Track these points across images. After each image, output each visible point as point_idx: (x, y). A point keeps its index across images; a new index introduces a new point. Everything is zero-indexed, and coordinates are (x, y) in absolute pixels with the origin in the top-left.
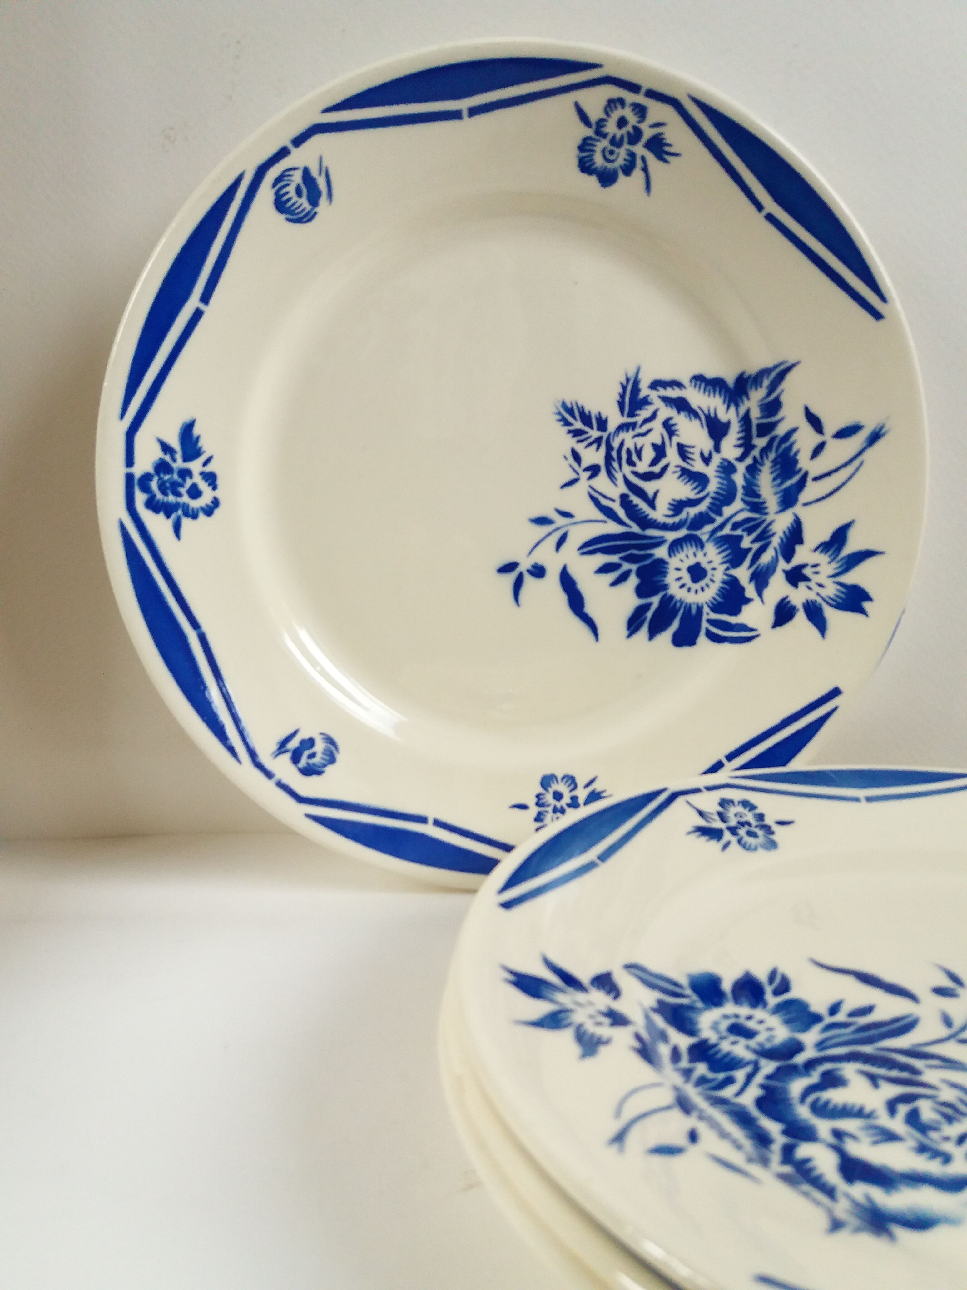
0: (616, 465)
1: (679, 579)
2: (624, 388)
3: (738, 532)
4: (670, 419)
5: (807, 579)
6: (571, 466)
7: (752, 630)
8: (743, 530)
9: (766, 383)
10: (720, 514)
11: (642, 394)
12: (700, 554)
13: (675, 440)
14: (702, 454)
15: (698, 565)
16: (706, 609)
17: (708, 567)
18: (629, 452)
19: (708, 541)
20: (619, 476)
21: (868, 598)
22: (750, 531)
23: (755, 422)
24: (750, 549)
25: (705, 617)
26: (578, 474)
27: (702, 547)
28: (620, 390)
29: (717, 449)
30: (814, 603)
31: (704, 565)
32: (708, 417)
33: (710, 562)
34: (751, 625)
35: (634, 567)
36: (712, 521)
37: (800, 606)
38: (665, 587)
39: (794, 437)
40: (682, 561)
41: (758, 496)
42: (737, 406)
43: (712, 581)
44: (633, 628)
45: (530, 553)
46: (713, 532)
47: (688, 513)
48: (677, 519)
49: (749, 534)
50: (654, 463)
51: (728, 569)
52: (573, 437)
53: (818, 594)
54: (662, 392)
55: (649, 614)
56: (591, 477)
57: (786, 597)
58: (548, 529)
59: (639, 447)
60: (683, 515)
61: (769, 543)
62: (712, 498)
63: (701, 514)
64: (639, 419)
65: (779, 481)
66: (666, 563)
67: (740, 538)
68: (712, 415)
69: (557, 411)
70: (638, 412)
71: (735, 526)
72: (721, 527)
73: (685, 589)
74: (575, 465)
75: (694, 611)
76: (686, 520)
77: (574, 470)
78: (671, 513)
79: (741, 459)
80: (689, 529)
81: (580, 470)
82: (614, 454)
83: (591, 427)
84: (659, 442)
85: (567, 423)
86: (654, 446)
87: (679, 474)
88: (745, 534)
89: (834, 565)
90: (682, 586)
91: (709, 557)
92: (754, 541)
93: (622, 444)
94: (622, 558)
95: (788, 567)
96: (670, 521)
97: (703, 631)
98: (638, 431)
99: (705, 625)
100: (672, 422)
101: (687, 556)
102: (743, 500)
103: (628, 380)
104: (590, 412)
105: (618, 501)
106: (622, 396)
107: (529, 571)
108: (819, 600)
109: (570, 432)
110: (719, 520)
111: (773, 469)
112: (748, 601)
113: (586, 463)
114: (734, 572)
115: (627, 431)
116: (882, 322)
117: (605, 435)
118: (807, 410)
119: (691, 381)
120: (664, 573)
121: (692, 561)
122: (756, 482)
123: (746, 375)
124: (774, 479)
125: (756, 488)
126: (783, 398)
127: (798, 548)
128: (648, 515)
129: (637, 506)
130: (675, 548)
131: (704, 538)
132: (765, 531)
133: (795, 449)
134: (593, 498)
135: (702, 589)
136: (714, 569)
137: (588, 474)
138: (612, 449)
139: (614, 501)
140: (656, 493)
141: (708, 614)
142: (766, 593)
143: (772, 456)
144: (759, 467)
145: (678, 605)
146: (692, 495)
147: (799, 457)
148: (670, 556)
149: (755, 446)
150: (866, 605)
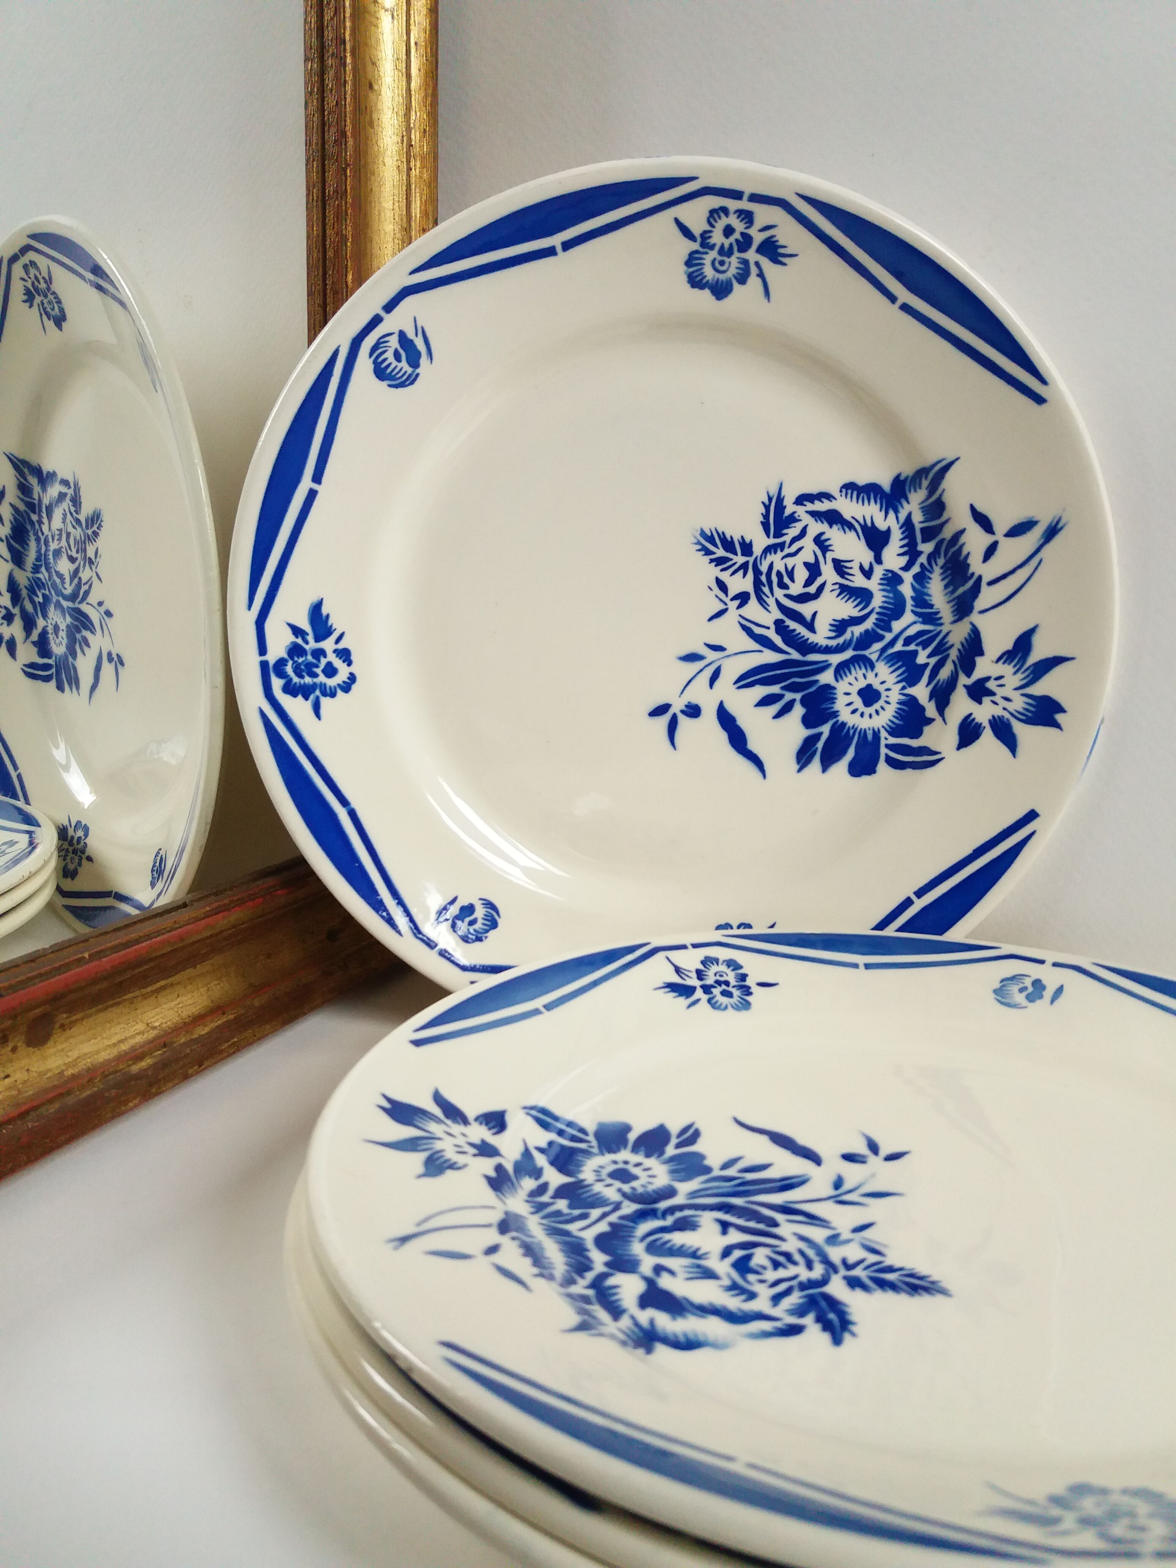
0: (766, 590)
1: (849, 704)
2: (767, 507)
3: (912, 647)
4: (822, 534)
5: (992, 693)
6: (717, 596)
7: (936, 753)
8: (917, 645)
9: (925, 483)
10: (889, 629)
11: (787, 512)
12: (870, 675)
13: (830, 556)
14: (861, 568)
15: (869, 686)
16: (883, 734)
17: (881, 688)
18: (779, 574)
19: (877, 661)
20: (771, 601)
21: (1062, 710)
22: (925, 645)
23: (918, 526)
24: (927, 665)
25: (883, 742)
26: (726, 604)
27: (872, 667)
28: (764, 511)
29: (878, 560)
30: (1001, 718)
31: (877, 686)
32: (864, 527)
33: (882, 683)
34: (934, 748)
35: (798, 696)
36: (881, 638)
37: (986, 724)
38: (835, 714)
39: (963, 539)
40: (850, 684)
41: (931, 606)
42: (896, 512)
43: (888, 703)
44: (803, 761)
45: (682, 693)
46: (883, 650)
47: (852, 633)
48: (841, 640)
49: (924, 649)
50: (808, 583)
51: (904, 688)
52: (716, 566)
53: (1004, 709)
54: (810, 507)
55: (820, 745)
56: (739, 607)
57: (971, 715)
58: (699, 665)
59: (790, 568)
60: (847, 636)
61: (948, 655)
62: (878, 613)
63: (867, 631)
64: (787, 539)
65: (950, 589)
66: (834, 688)
67: (915, 653)
68: (869, 524)
69: (696, 541)
70: (785, 531)
71: (908, 641)
72: (892, 643)
73: (858, 713)
74: (722, 595)
75: (870, 737)
76: (851, 640)
77: (721, 600)
78: (833, 634)
79: (906, 568)
80: (854, 649)
81: (727, 600)
82: (763, 578)
83: (735, 553)
84: (812, 560)
85: (708, 552)
86: (807, 565)
87: (838, 592)
88: (920, 648)
89: (1020, 676)
90: (854, 712)
91: (881, 678)
92: (929, 656)
93: (771, 567)
94: (782, 688)
95: (969, 681)
96: (833, 643)
97: (882, 758)
98: (787, 551)
99: (884, 751)
100: (824, 537)
101: (856, 679)
102: (912, 611)
103: (770, 499)
104: (731, 537)
105: (773, 627)
106: (766, 516)
107: (682, 712)
108: (1007, 715)
109: (712, 561)
110: (889, 637)
111: (943, 576)
112: (930, 721)
113: (732, 592)
114: (910, 691)
115: (775, 553)
116: (1044, 406)
117: (751, 560)
118: (972, 508)
119: (841, 491)
120: (833, 700)
121: (862, 684)
122: (926, 590)
123: (902, 478)
124: (946, 587)
125: (927, 598)
126: (945, 499)
127: (979, 660)
128: (808, 639)
129: (795, 630)
130: (842, 672)
131: (874, 657)
132: (942, 643)
133: (964, 553)
134: (744, 628)
135: (877, 712)
136: (888, 690)
137: (737, 602)
138: (761, 573)
139: (768, 628)
140: (815, 615)
141: (886, 739)
142: (948, 711)
143: (941, 561)
144: (927, 573)
145: (851, 732)
146: (855, 613)
147: (970, 561)
148: (837, 680)
149: (921, 552)
150: (1059, 717)
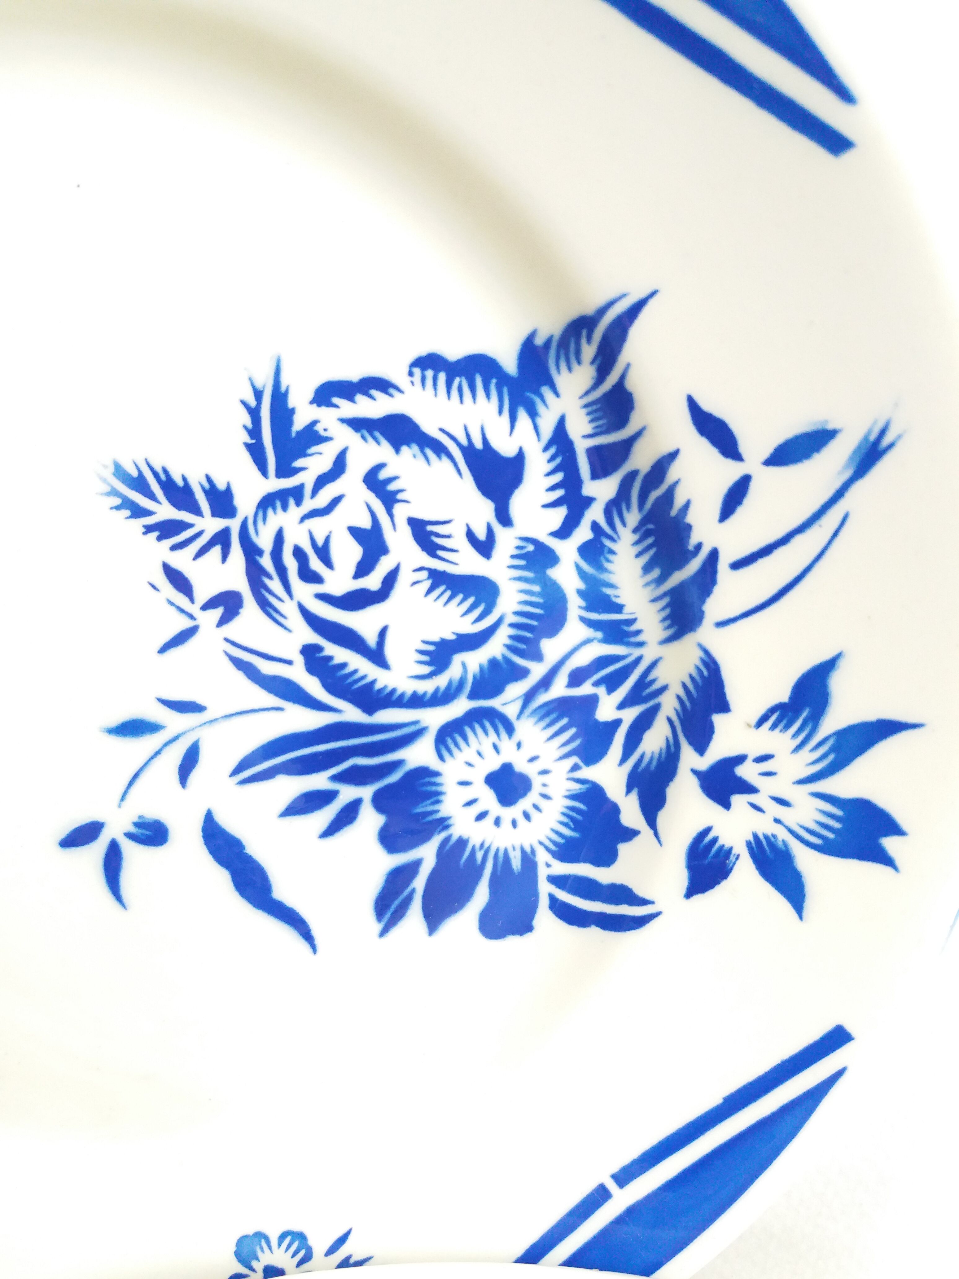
0: (275, 585)
1: (470, 803)
2: (254, 413)
3: (586, 689)
4: (380, 467)
5: (748, 789)
6: (171, 603)
7: (644, 902)
8: (597, 684)
9: (589, 351)
10: (538, 657)
11: (299, 423)
12: (507, 744)
13: (401, 512)
14: (471, 536)
15: (507, 768)
16: (543, 857)
17: (530, 770)
18: (298, 553)
19: (519, 717)
20: (289, 608)
21: (895, 829)
22: (612, 683)
23: (581, 446)
24: (617, 723)
25: (543, 873)
26: (192, 617)
27: (510, 729)
28: (247, 420)
29: (504, 518)
30: (771, 840)
31: (521, 766)
32: (469, 451)
33: (533, 759)
34: (640, 891)
35: (366, 792)
36: (521, 673)
37: (740, 849)
38: (443, 823)
39: (674, 472)
40: (469, 764)
41: (619, 608)
42: (533, 414)
43: (546, 797)
44: (388, 916)
45: (123, 799)
46: (529, 697)
47: (464, 665)
48: (441, 681)
49: (611, 690)
50: (363, 569)
51: (575, 768)
52: (159, 539)
53: (777, 821)
54: (347, 409)
55: (419, 883)
56: (223, 621)
57: (708, 830)
58: (151, 742)
59: (320, 542)
60: (454, 672)
61: (656, 709)
62: (512, 625)
63: (493, 663)
64: (307, 479)
65: (656, 573)
66: (437, 774)
67: (592, 702)
68: (478, 444)
69: (108, 489)
70: (298, 463)
71: (576, 678)
72: (546, 682)
73: (489, 821)
74: (181, 600)
75: (516, 863)
76: (461, 683)
77: (182, 611)
78: (426, 670)
79: (564, 532)
80: (472, 696)
81: (194, 609)
82: (266, 562)
83: (198, 512)
84: (365, 523)
85: (138, 512)
86: (355, 532)
87: (428, 584)
88: (601, 691)
89: (807, 755)
90: (481, 816)
91: (527, 751)
92: (622, 706)
93: (279, 539)
94: (335, 778)
95: (704, 763)
96: (427, 687)
97: (544, 902)
98: (309, 504)
99: (545, 889)
100: (383, 475)
101: (479, 753)
102: (583, 619)
103: (258, 395)
104: (184, 479)
105: (299, 661)
106: (255, 431)
107: (130, 836)
108: (782, 835)
109: (149, 529)
110: (538, 671)
111: (640, 548)
112: (630, 834)
113: (203, 594)
114: (591, 773)
115: (285, 508)
116: (848, 157)
117: (234, 525)
118: (693, 405)
119: (411, 374)
120: (435, 796)
121: (493, 763)
122: (604, 577)
123: (539, 341)
124: (647, 569)
125: (608, 591)
126: (633, 384)
127: (718, 719)
128: (374, 682)
129: (344, 665)
130: (449, 741)
131: (511, 711)
132: (642, 684)
133: (679, 502)
134: (239, 664)
135: (527, 816)
136: (545, 772)
137: (217, 613)
138: (260, 552)
139: (289, 662)
140: (383, 634)
141: (548, 865)
142: (662, 817)
143: (633, 517)
144: (607, 543)
145: (479, 856)
146: (467, 626)
147: (690, 518)
148: (441, 758)
149: (589, 501)
150: (890, 843)
